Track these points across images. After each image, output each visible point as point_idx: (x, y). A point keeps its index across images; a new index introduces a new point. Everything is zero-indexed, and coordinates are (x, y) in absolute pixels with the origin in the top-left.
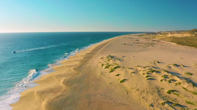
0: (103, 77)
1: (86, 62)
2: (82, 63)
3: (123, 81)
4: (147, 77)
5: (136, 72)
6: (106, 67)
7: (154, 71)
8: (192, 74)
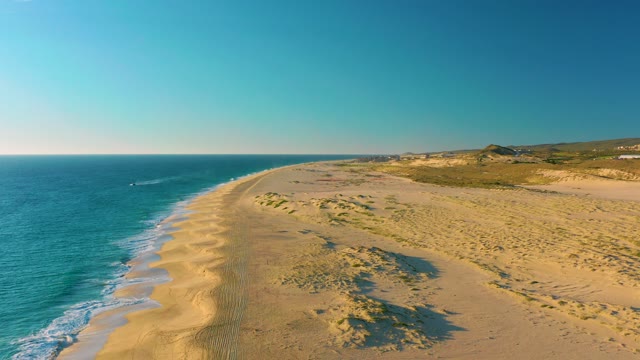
0: (266, 212)
4: (321, 206)
5: (308, 204)
6: (268, 205)
7: (330, 201)
8: (373, 202)
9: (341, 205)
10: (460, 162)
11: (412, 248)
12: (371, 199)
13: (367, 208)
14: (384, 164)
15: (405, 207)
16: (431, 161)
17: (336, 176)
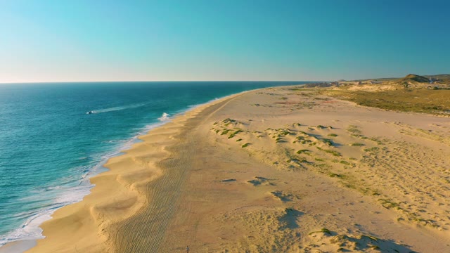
0: (219, 144)
1: (190, 129)
2: (184, 130)
3: (246, 145)
4: (277, 139)
5: (264, 136)
6: (223, 134)
7: (288, 133)
8: (336, 136)
9: (301, 138)
10: (389, 87)
11: (414, 224)
12: (333, 131)
13: (331, 144)
14: (327, 88)
15: (376, 144)
16: (366, 87)
17: (291, 99)
